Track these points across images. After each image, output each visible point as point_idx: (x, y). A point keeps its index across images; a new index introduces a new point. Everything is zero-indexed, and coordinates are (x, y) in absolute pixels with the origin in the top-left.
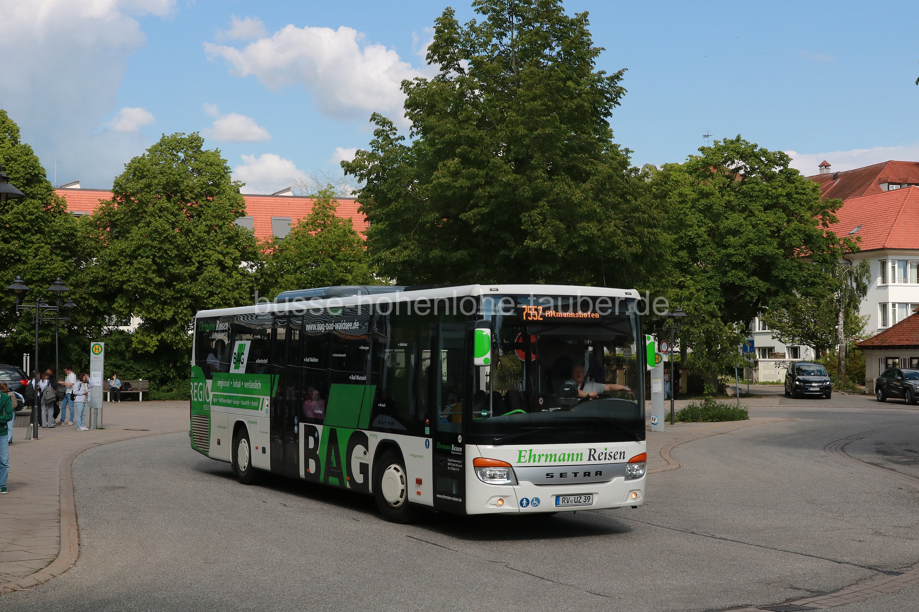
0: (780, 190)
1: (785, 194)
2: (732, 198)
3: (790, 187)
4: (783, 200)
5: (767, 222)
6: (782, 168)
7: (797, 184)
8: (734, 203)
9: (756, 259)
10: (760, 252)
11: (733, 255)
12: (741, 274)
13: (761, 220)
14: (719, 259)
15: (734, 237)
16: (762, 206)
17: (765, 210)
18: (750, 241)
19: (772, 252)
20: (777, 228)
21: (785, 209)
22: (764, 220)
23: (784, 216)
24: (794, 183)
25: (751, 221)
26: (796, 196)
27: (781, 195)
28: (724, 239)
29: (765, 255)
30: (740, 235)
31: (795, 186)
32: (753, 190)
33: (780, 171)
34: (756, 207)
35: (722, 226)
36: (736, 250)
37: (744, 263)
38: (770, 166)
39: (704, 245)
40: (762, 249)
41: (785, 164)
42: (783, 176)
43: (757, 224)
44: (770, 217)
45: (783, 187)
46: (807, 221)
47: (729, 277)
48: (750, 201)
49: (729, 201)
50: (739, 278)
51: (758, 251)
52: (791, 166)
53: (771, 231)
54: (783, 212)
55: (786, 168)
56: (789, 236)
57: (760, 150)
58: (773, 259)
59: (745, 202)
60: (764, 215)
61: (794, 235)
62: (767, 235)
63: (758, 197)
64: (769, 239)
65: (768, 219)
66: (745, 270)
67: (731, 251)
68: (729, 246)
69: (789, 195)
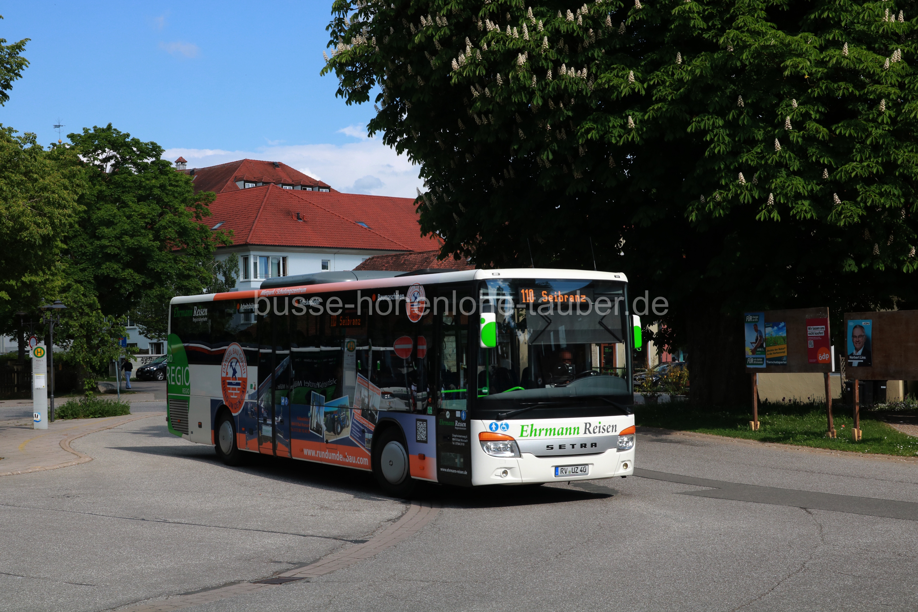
0: (154, 181)
1: (159, 186)
2: (104, 188)
3: (163, 179)
4: (156, 191)
5: (141, 213)
6: (154, 159)
7: (170, 175)
8: (106, 193)
9: (130, 250)
10: (136, 243)
11: (107, 247)
12: (116, 267)
13: (135, 211)
14: (91, 251)
15: (108, 228)
16: (134, 197)
17: (138, 202)
18: (125, 233)
19: (148, 243)
20: (151, 219)
21: (159, 200)
22: (138, 212)
23: (158, 208)
24: (167, 175)
25: (124, 212)
26: (169, 188)
27: (154, 186)
28: (97, 229)
29: (140, 247)
30: (114, 227)
31: (169, 178)
32: (125, 181)
33: (152, 162)
34: (128, 198)
35: (95, 216)
36: (110, 241)
37: (118, 254)
38: (142, 156)
39: (75, 236)
40: (138, 241)
41: (158, 156)
42: (156, 168)
43: (131, 215)
44: (144, 208)
45: (156, 178)
46: (182, 213)
47: (103, 269)
48: (123, 192)
49: (101, 191)
50: (115, 271)
51: (133, 243)
52: (164, 157)
53: (145, 222)
54: (157, 203)
55: (158, 159)
56: (165, 228)
57: (133, 139)
58: (149, 250)
59: (118, 193)
60: (138, 206)
61: (170, 227)
62: (142, 227)
63: (130, 187)
64: (143, 231)
65: (143, 210)
66: (120, 262)
67: (105, 242)
68: (103, 237)
69: (162, 187)
